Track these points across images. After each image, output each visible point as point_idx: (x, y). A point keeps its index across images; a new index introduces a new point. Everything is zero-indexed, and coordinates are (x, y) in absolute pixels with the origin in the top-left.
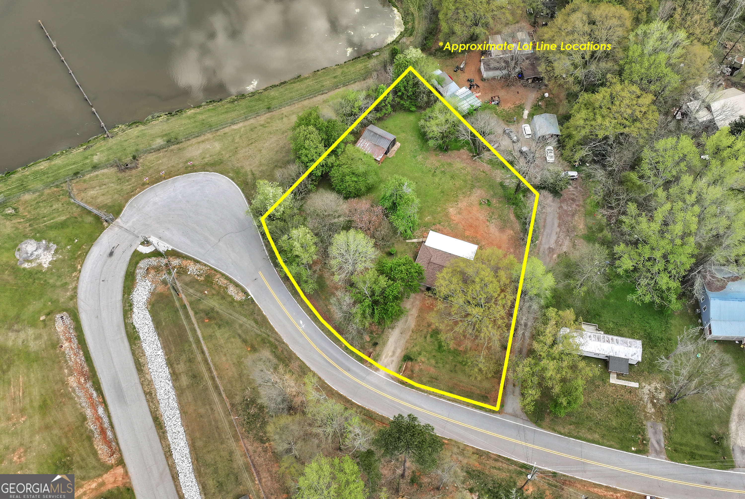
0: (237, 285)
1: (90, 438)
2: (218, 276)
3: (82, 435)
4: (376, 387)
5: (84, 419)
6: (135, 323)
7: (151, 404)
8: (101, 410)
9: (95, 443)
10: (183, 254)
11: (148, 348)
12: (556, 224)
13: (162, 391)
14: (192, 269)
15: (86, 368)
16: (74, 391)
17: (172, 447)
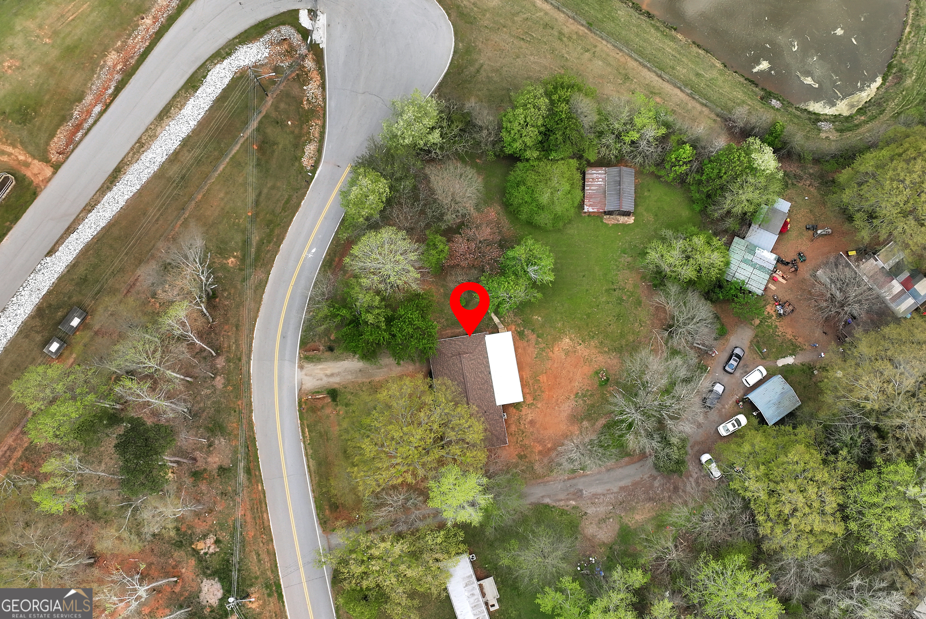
0: (320, 151)
1: (64, 119)
2: (319, 122)
3: (63, 109)
4: (280, 378)
5: (80, 99)
6: (210, 73)
7: (131, 155)
8: (98, 109)
9: (62, 128)
10: (324, 65)
11: (191, 106)
12: (622, 484)
13: (151, 156)
14: (312, 88)
15: (133, 61)
16: (102, 67)
17: (98, 207)
